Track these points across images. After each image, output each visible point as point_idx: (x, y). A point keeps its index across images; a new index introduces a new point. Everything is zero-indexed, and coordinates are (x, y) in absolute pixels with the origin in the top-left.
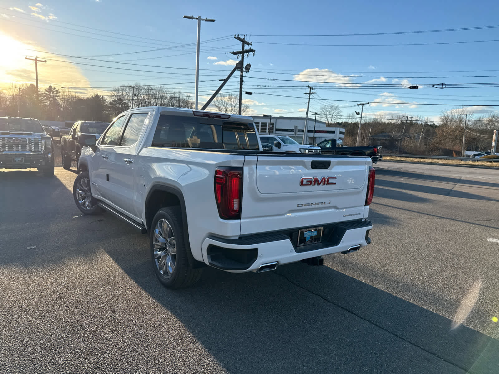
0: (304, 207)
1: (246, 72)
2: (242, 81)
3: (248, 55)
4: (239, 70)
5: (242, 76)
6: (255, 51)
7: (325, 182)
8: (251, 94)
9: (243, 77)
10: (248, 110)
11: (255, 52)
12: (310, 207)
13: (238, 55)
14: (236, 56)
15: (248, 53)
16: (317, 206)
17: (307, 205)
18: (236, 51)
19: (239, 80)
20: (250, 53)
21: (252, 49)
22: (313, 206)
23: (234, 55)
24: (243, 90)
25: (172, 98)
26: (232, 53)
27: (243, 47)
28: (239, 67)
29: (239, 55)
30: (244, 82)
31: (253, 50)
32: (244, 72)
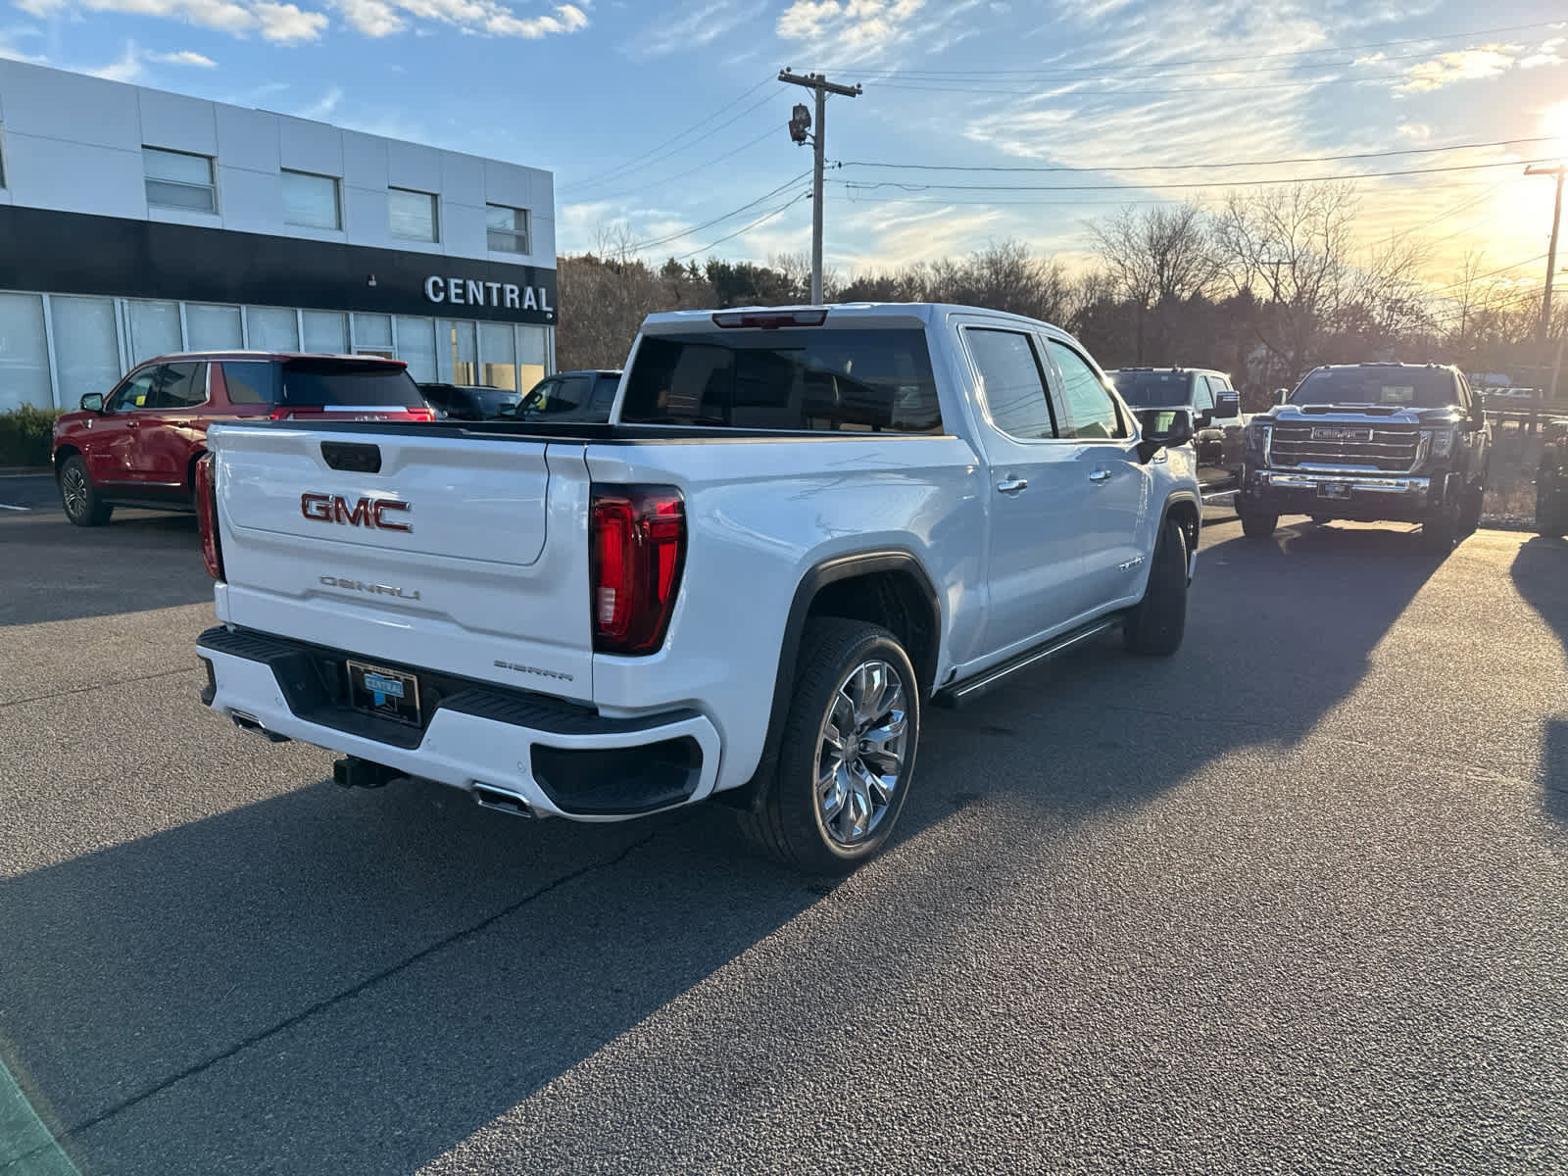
0: (338, 590)
7: (367, 514)
12: (356, 593)
16: (376, 596)
17: (344, 584)
22: (365, 594)
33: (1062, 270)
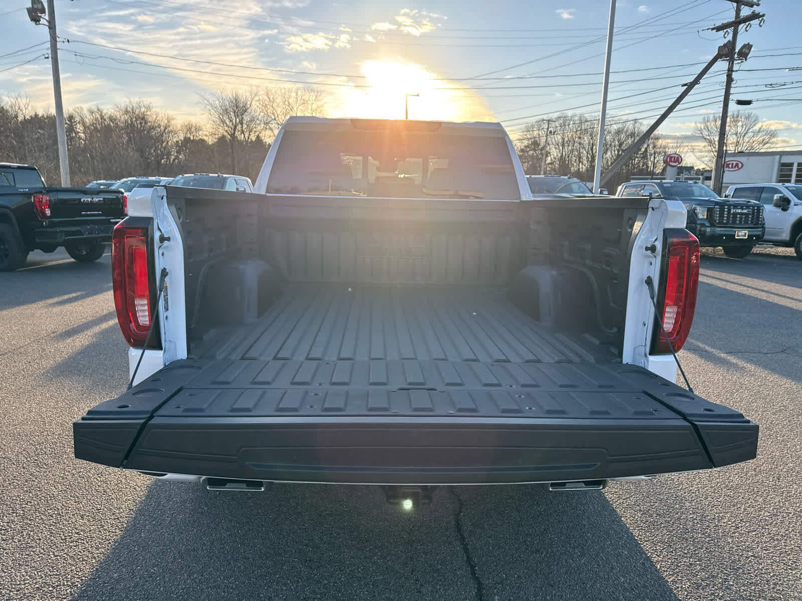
1: (740, 61)
2: (730, 80)
3: (747, 27)
4: (723, 60)
5: (730, 71)
6: (763, 15)
8: (748, 103)
9: (732, 71)
10: (774, 140)
11: (765, 18)
13: (725, 31)
14: (721, 33)
15: (747, 24)
18: (720, 24)
19: (724, 78)
20: (752, 22)
21: (757, 12)
23: (717, 31)
24: (731, 97)
25: (619, 132)
26: (713, 29)
27: (738, 11)
28: (725, 52)
29: (729, 30)
30: (734, 82)
31: (759, 13)
32: (735, 62)
33: (173, 119)
